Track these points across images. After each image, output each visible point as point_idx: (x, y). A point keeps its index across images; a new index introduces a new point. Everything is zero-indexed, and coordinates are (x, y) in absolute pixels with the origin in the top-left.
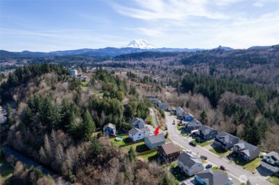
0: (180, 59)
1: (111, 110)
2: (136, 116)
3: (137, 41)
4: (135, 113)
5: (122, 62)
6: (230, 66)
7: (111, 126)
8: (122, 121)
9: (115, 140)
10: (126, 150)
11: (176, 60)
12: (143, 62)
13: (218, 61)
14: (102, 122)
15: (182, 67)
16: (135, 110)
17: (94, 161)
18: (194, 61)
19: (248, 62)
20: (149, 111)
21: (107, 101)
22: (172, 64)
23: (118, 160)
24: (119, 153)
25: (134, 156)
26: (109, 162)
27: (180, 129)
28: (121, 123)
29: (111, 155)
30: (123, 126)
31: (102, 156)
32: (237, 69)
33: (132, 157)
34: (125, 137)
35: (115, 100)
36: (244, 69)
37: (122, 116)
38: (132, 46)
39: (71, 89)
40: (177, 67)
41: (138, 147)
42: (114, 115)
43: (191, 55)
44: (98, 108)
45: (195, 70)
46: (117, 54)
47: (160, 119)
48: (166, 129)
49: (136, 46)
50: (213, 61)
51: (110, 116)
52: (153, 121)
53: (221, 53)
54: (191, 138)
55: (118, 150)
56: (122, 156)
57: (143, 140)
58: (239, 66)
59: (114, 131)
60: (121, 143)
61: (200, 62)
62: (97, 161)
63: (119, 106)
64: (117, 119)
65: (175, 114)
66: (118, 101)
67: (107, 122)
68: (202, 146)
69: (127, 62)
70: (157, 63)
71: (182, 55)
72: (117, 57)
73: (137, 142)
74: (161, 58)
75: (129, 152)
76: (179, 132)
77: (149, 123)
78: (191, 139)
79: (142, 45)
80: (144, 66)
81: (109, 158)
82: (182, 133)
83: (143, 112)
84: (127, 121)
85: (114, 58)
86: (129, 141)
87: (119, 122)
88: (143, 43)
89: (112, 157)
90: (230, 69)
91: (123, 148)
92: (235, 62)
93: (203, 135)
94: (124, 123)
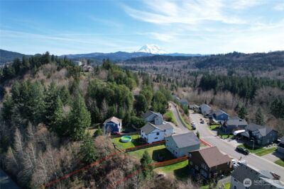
0: (193, 63)
1: (117, 100)
2: (151, 109)
3: (148, 46)
4: (150, 107)
5: (133, 65)
6: (250, 68)
7: (115, 120)
8: (132, 115)
9: (120, 141)
10: (136, 156)
11: (189, 64)
12: (154, 65)
13: (235, 64)
14: (102, 115)
15: (197, 70)
16: (150, 102)
17: (84, 172)
18: (209, 64)
19: (270, 65)
20: (168, 104)
21: (111, 87)
22: (185, 67)
23: (122, 173)
24: (125, 161)
25: (151, 168)
26: (108, 175)
27: (213, 130)
28: (130, 117)
29: (112, 164)
30: (132, 122)
31: (97, 164)
32: (259, 72)
33: (147, 169)
34: (135, 137)
35: (123, 86)
36: (267, 72)
37: (131, 108)
38: (143, 51)
39: (68, 76)
40: (192, 70)
41: (155, 153)
42: (120, 106)
43: (206, 59)
44: (98, 96)
45: (211, 72)
46: (128, 58)
47: (183, 115)
48: (194, 129)
49: (148, 51)
50: (230, 64)
51: (115, 108)
52: (175, 118)
53: (238, 57)
54: (235, 141)
55: (123, 157)
56: (130, 166)
57: (163, 142)
58: (260, 69)
59: (120, 127)
60: (130, 145)
61: (215, 66)
62: (89, 173)
63: (128, 95)
64: (124, 112)
65: (200, 113)
66: (127, 89)
67: (109, 115)
68: (260, 154)
69: (138, 65)
70: (169, 66)
71: (195, 59)
72: (128, 60)
73: (154, 144)
74: (173, 62)
75: (142, 161)
76: (215, 133)
77: (169, 120)
78: (235, 144)
79: (154, 50)
80: (155, 69)
81: (108, 169)
82: (218, 134)
83: (161, 105)
84: (138, 115)
85: (125, 61)
86: (140, 143)
87: (127, 115)
88: (155, 48)
89: (114, 168)
90: (251, 71)
91: (132, 153)
92: (255, 64)
93: (256, 138)
94: (135, 117)
